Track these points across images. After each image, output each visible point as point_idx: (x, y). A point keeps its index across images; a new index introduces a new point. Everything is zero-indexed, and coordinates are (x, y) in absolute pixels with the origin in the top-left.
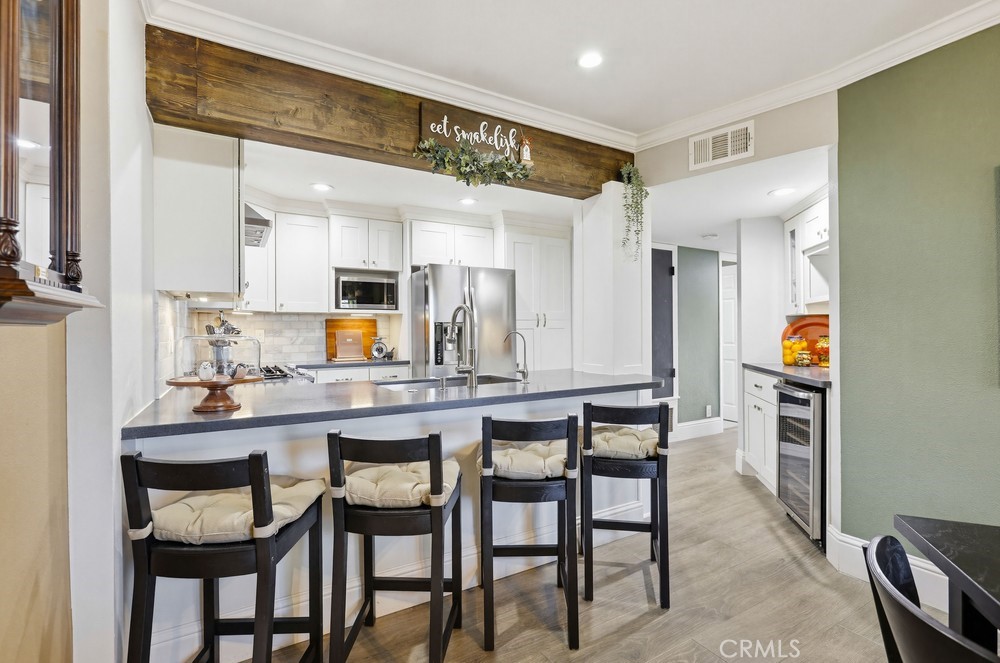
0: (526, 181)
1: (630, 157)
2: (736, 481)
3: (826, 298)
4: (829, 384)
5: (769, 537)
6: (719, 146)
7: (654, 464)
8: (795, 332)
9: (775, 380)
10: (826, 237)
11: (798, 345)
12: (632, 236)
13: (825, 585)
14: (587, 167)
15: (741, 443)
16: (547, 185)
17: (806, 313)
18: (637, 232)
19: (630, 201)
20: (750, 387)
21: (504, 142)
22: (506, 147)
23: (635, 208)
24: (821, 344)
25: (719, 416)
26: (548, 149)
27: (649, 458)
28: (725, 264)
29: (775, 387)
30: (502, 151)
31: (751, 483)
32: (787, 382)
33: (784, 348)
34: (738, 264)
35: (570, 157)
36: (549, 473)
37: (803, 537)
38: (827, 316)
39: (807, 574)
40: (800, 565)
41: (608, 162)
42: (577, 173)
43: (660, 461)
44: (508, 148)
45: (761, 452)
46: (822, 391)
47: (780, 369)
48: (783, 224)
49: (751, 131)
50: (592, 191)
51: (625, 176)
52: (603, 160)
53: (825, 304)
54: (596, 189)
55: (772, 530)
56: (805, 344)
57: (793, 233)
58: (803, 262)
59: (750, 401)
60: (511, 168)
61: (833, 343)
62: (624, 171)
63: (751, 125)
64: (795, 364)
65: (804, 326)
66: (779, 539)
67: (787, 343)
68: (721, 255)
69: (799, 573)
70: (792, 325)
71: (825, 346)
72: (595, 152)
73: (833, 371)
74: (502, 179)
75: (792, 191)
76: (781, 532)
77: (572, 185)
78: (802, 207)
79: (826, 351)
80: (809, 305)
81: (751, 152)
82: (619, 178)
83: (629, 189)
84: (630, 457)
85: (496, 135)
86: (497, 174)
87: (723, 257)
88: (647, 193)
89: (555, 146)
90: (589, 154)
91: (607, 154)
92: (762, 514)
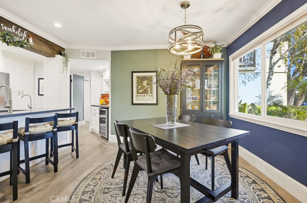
0: (32, 49)
1: (64, 49)
2: (90, 133)
3: (108, 90)
4: (109, 107)
5: (98, 141)
6: (88, 54)
7: (75, 126)
8: (102, 98)
9: (99, 108)
10: (108, 78)
11: (103, 100)
12: (65, 71)
13: (108, 145)
14: (51, 49)
15: (90, 125)
16: (37, 51)
17: (105, 94)
18: (66, 70)
19: (64, 61)
20: (93, 110)
21: (22, 34)
22: (23, 36)
23: (66, 63)
24: (107, 100)
25: (84, 120)
26: (38, 41)
27: (73, 125)
28: (86, 80)
29: (99, 109)
30: (21, 37)
31: (93, 133)
32: (101, 108)
33: (100, 101)
34: (90, 81)
35: (46, 45)
36: (48, 131)
37: (104, 139)
38: (109, 94)
39: (105, 144)
40: (104, 143)
41: (58, 49)
42: (47, 50)
43: (76, 125)
44: (24, 37)
45: (95, 126)
46: (108, 108)
47: (100, 105)
48: (100, 74)
49: (95, 53)
50: (52, 56)
51: (63, 54)
52: (56, 48)
53: (108, 92)
54: (53, 56)
55: (98, 140)
56: (104, 100)
57: (102, 76)
58: (104, 82)
59: (93, 114)
60: (26, 44)
61: (110, 100)
62: (63, 53)
63: (95, 52)
64: (103, 104)
65: (104, 96)
66: (100, 141)
67: (101, 100)
68: (84, 78)
69: (104, 144)
70: (102, 96)
71: (108, 100)
72: (53, 45)
73: (110, 105)
74: (22, 46)
75: (102, 67)
76: (100, 140)
77: (46, 53)
78: (104, 71)
79: (108, 102)
80: (105, 92)
81: (95, 58)
82: (61, 54)
83: (64, 58)
84: (68, 125)
85: (19, 31)
86: (21, 44)
87: (85, 79)
88: (69, 60)
89: (40, 40)
90: (52, 46)
91: (57, 47)
92: (96, 138)
